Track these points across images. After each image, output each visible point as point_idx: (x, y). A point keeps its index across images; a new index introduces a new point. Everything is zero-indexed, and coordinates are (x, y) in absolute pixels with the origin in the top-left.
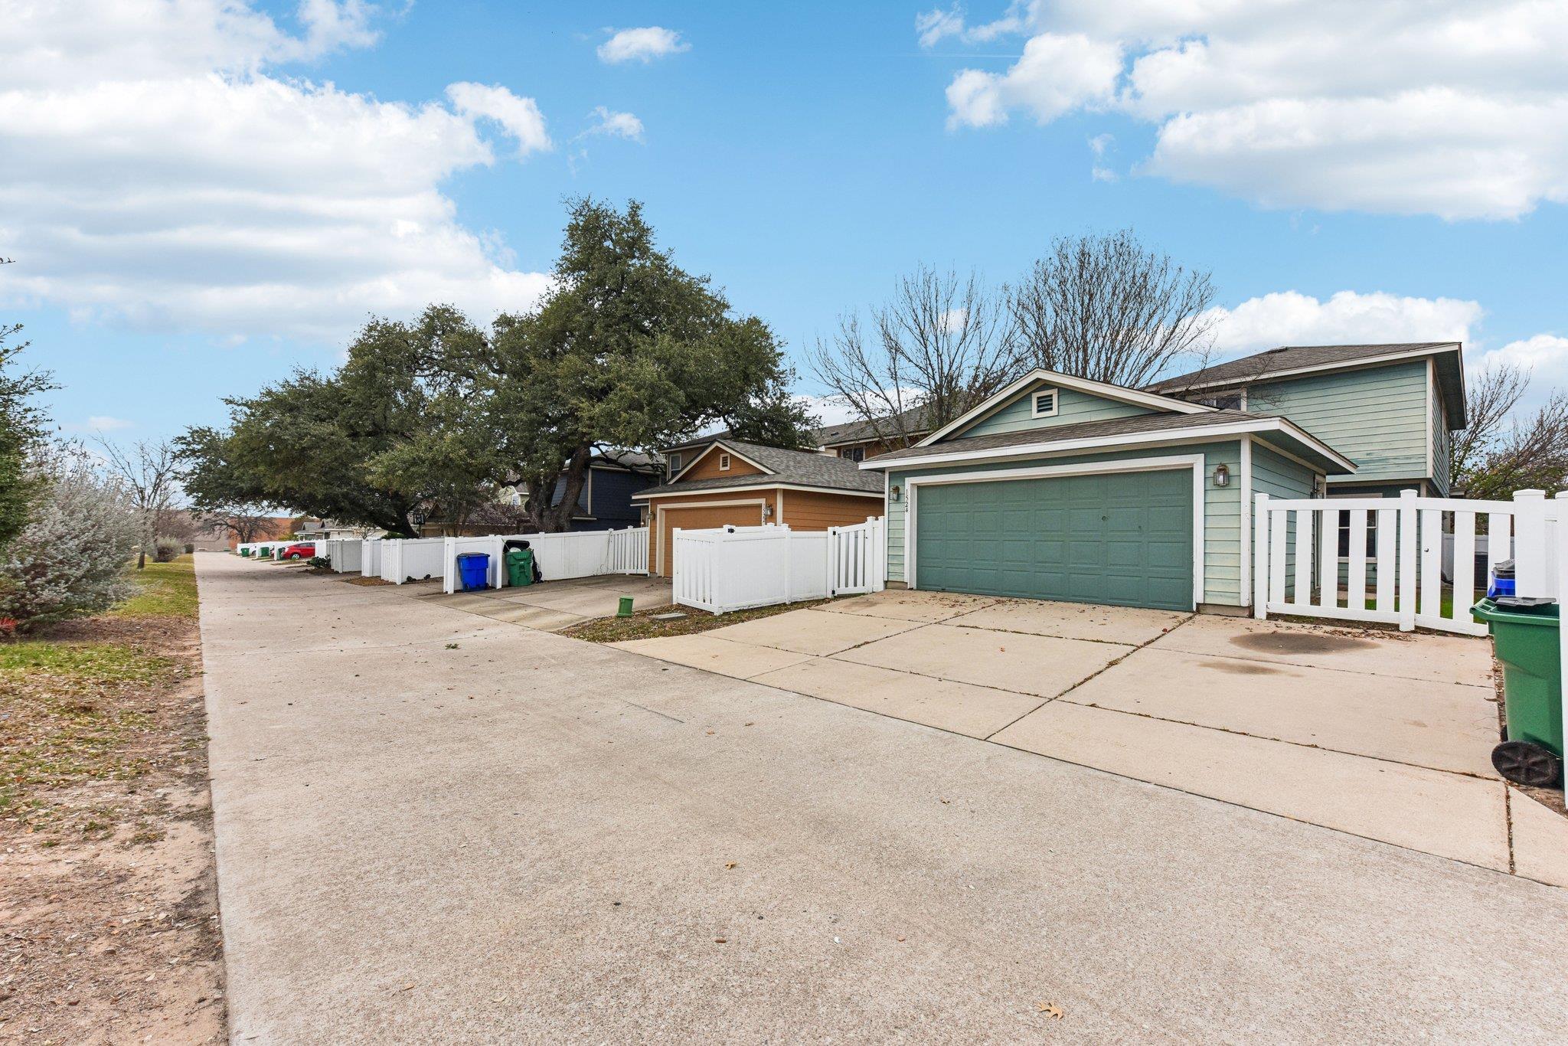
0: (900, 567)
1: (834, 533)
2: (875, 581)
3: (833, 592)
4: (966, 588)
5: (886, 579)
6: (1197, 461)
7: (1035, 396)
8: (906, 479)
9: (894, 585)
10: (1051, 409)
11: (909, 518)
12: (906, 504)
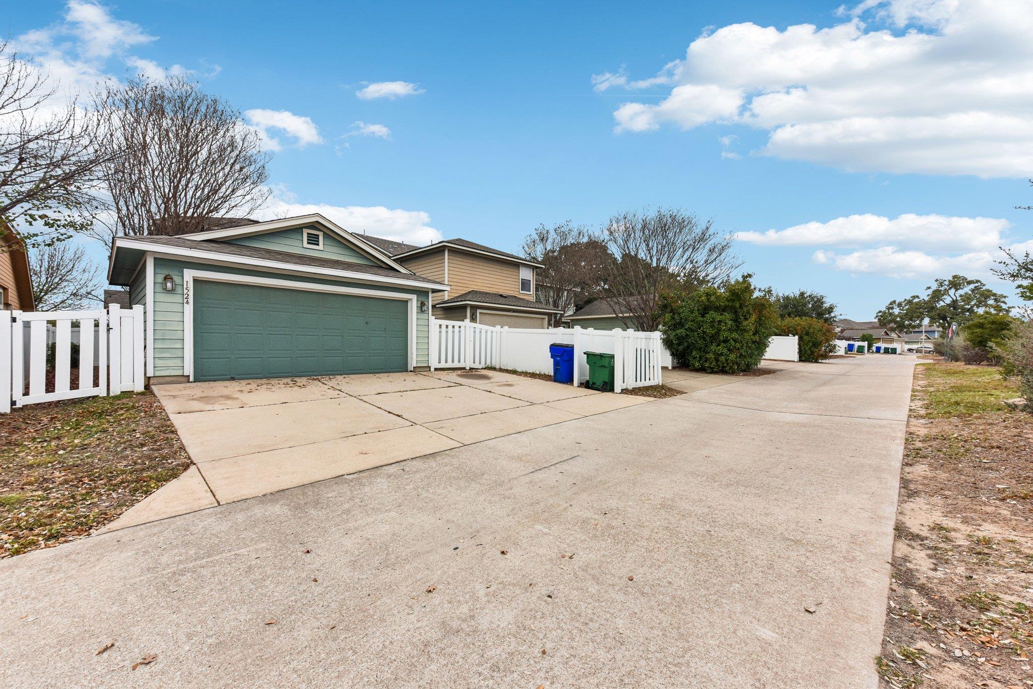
1: (14, 320)
4: (259, 374)
5: (150, 373)
6: (414, 297)
7: (306, 232)
8: (185, 270)
9: (161, 380)
10: (318, 245)
11: (189, 310)
12: (185, 296)
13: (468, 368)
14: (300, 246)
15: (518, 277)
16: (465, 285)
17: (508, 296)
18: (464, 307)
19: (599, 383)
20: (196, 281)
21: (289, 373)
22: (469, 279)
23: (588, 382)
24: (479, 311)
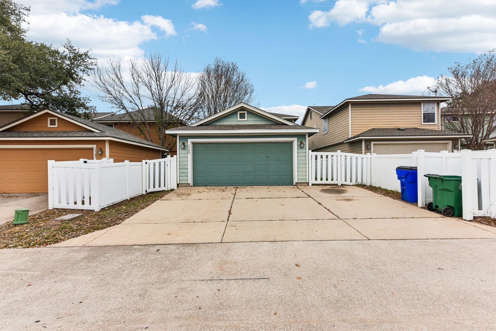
0: (186, 177)
1: (146, 163)
2: (172, 184)
3: (146, 191)
4: (216, 184)
5: (178, 183)
6: (295, 140)
7: (239, 113)
8: (188, 139)
9: (182, 185)
10: (245, 118)
11: (190, 156)
12: (188, 150)
13: (339, 184)
14: (236, 120)
15: (420, 113)
16: (366, 126)
17: (405, 128)
18: (360, 141)
19: (442, 207)
20: (194, 144)
21: (228, 184)
22: (370, 121)
23: (431, 204)
24: (372, 143)
